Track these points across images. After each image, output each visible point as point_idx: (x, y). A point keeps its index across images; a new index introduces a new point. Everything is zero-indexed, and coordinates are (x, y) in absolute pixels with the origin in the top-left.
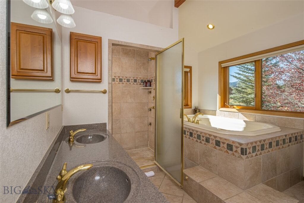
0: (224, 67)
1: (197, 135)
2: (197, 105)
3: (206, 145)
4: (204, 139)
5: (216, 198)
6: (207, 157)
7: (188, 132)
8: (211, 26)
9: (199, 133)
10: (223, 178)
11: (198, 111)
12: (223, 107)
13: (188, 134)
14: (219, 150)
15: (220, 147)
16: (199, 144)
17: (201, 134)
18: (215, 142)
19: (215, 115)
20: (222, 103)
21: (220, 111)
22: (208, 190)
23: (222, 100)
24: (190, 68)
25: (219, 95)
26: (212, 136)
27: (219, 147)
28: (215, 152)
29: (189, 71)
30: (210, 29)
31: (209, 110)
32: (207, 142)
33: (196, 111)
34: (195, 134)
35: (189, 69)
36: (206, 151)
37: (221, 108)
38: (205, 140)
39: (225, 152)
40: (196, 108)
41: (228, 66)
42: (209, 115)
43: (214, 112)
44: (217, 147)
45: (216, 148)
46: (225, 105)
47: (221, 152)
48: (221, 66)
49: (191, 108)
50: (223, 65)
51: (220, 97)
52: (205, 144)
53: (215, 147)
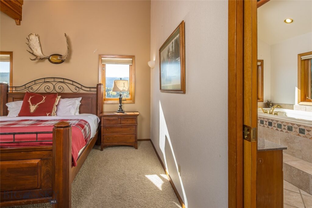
0: (305, 60)
1: (278, 124)
2: (269, 99)
3: (288, 133)
4: (286, 127)
5: (302, 173)
6: (289, 144)
7: (266, 122)
8: (288, 21)
9: (279, 123)
10: (308, 162)
11: (271, 105)
12: (303, 101)
13: (266, 124)
14: (303, 137)
15: (305, 134)
16: (280, 132)
17: (282, 123)
18: (298, 130)
19: (293, 109)
20: (303, 97)
21: (300, 105)
22: (293, 167)
23: (302, 94)
24: (262, 61)
25: (298, 88)
26: (296, 125)
27: (303, 134)
28: (298, 139)
29: (260, 65)
30: (287, 23)
31: (285, 104)
32: (289, 130)
33: (268, 105)
34: (275, 124)
35: (260, 63)
36: (288, 138)
37: (301, 101)
38: (287, 129)
39: (310, 139)
40: (268, 102)
41: (310, 58)
42: (285, 108)
43: (291, 106)
44: (300, 134)
45: (299, 136)
46: (306, 99)
47: (306, 139)
48: (301, 58)
49: (263, 102)
50: (304, 58)
51: (300, 90)
52: (286, 132)
53: (299, 134)
